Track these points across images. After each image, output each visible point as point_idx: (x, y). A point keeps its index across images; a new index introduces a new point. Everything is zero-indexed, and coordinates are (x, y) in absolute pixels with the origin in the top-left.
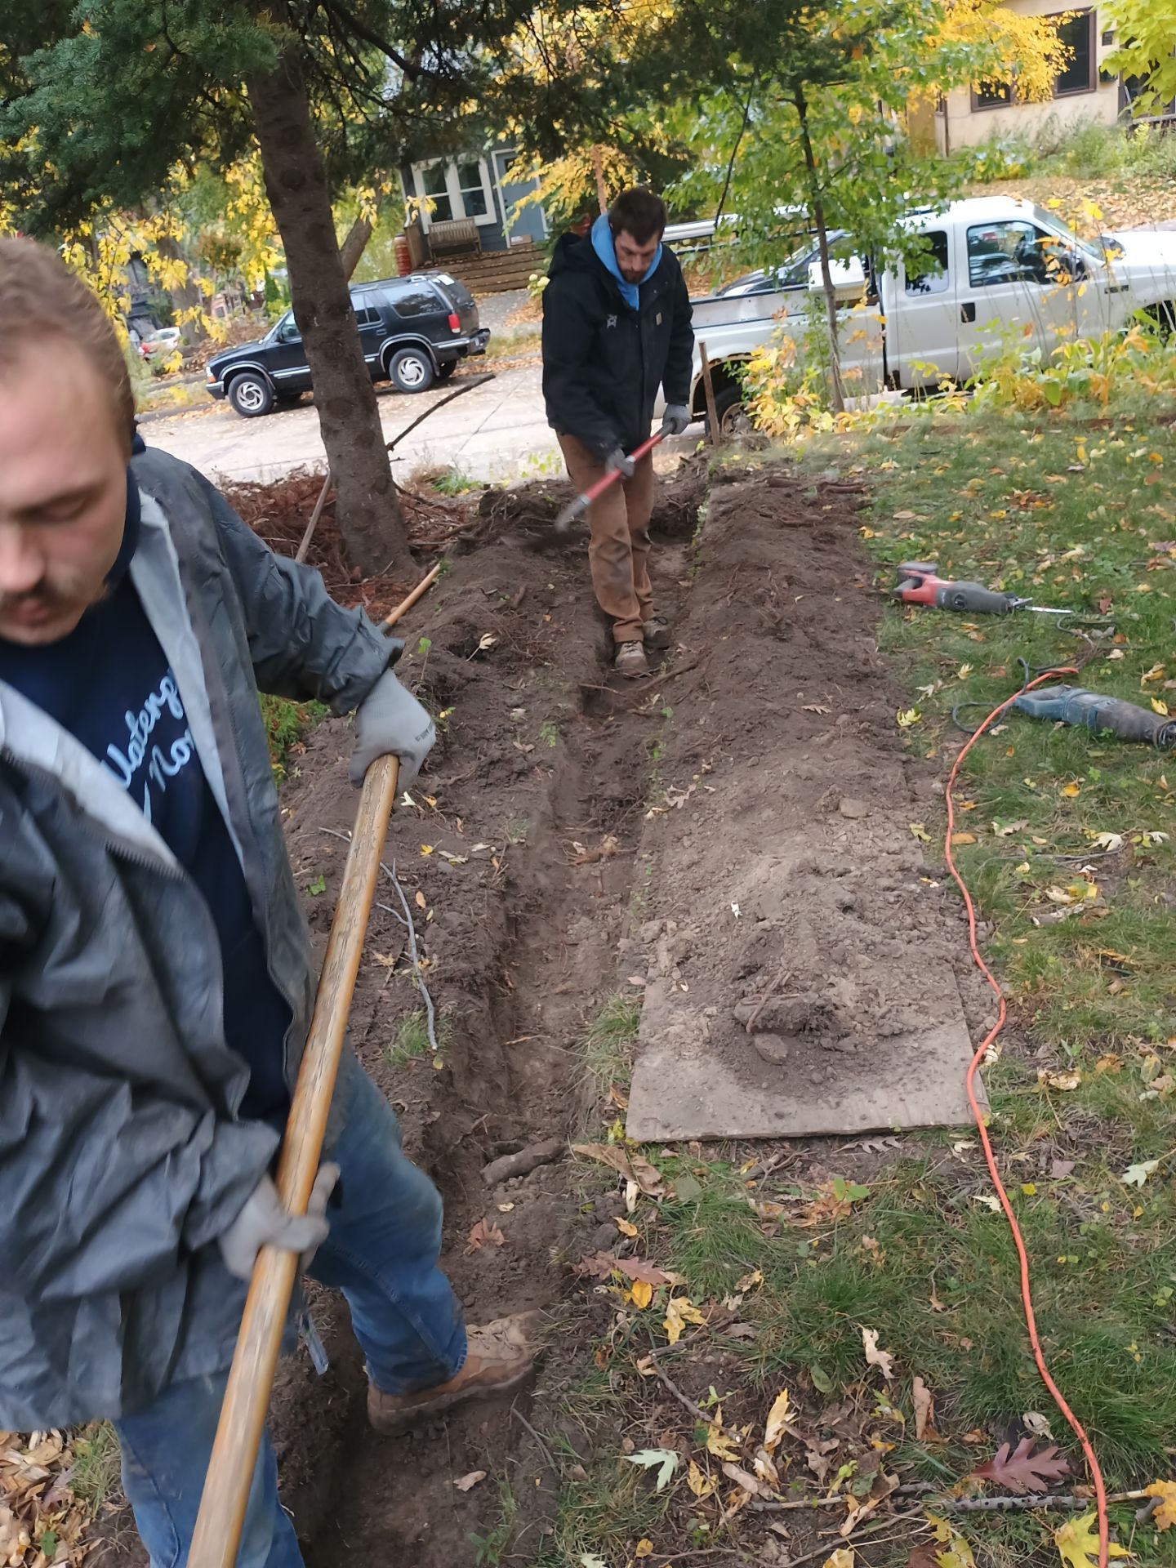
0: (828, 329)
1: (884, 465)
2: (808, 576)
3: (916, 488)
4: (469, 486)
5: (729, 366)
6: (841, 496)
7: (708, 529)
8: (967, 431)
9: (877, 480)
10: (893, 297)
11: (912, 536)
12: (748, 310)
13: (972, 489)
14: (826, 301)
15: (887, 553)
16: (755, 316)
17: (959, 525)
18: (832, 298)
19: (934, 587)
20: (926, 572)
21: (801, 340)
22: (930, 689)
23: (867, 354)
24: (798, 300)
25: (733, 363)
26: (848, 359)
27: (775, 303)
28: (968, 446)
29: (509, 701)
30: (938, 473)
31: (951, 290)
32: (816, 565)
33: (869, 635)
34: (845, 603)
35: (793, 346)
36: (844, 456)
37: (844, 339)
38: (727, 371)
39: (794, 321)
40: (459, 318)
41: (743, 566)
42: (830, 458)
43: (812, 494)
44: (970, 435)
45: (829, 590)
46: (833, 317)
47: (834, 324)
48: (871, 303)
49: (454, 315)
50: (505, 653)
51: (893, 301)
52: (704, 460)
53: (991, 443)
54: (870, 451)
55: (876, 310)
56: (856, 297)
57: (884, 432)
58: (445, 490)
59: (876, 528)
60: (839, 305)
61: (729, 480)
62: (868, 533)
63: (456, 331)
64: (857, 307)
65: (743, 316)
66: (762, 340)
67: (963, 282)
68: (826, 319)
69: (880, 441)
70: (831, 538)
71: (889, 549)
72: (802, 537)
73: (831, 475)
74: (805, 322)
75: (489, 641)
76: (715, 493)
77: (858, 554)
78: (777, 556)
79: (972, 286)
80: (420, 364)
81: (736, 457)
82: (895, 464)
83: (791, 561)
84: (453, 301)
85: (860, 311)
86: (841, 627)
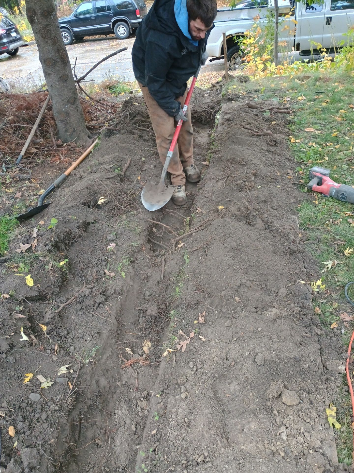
0: (274, 25)
1: (299, 98)
2: (264, 170)
3: (314, 113)
4: (124, 91)
5: (235, 38)
6: (280, 115)
7: (219, 129)
8: (335, 82)
9: (296, 106)
10: (300, 13)
11: (314, 144)
12: (244, 15)
13: (341, 116)
14: (275, 13)
15: (303, 155)
16: (247, 17)
17: (337, 140)
18: (277, 12)
19: (329, 186)
20: (324, 175)
21: (264, 29)
22: (330, 264)
23: (289, 36)
24: (264, 12)
25: (237, 36)
26: (281, 37)
27: (255, 12)
28: (336, 90)
29: (108, 238)
30: (324, 104)
31: (323, 11)
32: (269, 163)
33: (294, 214)
34: (282, 189)
35: (261, 31)
36: (281, 91)
37: (280, 29)
38: (235, 40)
39: (262, 21)
40: (140, 11)
41: (233, 161)
42: (274, 91)
43: (267, 115)
44: (336, 84)
45: (275, 180)
46: (277, 20)
47: (277, 23)
48: (292, 15)
49: (138, 10)
50: (112, 206)
51: (300, 14)
52: (221, 86)
53: (347, 90)
54: (292, 89)
55: (293, 18)
56: (286, 12)
57: (299, 79)
58: (115, 92)
59: (296, 137)
60: (280, 15)
61: (230, 100)
62: (293, 140)
63: (138, 16)
64: (287, 16)
65: (242, 17)
66: (249, 27)
67: (328, 7)
68: (274, 20)
69: (297, 83)
70: (275, 143)
71: (304, 152)
72: (261, 143)
73: (275, 101)
74: (266, 21)
75: (103, 201)
76: (225, 106)
77: (288, 154)
78: (250, 158)
79: (331, 10)
80: (125, 28)
81: (235, 87)
82: (304, 98)
83: (257, 161)
84: (138, 4)
85: (288, 18)
86: (280, 207)
